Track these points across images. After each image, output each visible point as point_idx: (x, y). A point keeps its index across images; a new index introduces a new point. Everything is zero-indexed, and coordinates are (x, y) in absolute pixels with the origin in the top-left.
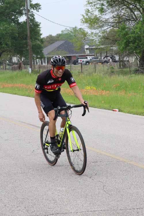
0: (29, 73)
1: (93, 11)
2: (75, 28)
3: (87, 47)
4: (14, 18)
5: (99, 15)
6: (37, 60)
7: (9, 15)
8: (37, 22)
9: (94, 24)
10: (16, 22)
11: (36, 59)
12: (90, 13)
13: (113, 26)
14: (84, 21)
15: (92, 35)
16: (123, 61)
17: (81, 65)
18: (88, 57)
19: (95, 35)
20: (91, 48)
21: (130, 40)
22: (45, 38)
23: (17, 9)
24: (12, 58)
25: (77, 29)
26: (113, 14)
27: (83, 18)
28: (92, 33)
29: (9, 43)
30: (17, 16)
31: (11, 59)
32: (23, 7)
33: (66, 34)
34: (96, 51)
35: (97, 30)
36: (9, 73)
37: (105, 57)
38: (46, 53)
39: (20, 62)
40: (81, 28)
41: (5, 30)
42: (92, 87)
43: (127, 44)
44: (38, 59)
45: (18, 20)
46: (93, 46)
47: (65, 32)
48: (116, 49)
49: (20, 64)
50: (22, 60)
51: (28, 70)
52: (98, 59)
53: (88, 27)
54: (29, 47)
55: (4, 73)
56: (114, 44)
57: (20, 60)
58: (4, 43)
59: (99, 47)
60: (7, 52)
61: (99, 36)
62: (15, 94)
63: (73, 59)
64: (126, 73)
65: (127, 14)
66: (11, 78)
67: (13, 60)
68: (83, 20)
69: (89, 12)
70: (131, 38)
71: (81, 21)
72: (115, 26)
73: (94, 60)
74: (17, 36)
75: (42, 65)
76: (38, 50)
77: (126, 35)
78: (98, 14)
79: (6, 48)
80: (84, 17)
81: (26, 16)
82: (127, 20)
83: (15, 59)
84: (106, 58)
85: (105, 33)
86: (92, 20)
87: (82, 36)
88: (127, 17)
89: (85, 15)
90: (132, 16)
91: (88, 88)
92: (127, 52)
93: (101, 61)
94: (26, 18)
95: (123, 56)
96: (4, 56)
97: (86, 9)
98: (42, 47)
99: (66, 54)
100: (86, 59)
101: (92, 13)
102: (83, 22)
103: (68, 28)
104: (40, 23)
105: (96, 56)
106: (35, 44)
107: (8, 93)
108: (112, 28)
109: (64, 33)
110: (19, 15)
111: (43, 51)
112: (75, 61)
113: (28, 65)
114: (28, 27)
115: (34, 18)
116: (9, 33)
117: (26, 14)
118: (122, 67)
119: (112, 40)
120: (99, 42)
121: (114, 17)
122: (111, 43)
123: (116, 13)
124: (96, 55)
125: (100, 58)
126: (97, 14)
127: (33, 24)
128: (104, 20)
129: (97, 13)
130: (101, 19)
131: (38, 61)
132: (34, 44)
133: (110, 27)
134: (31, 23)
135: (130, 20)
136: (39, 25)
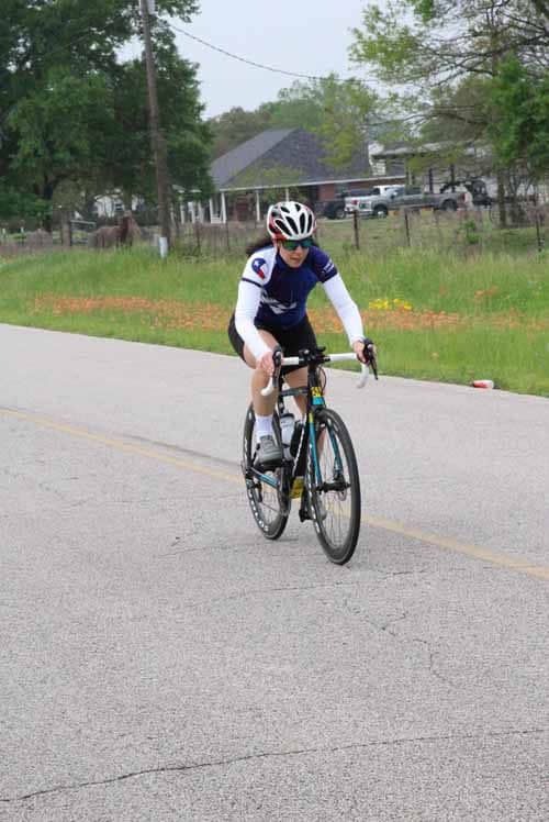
0: (159, 254)
1: (393, 15)
2: (332, 77)
3: (375, 149)
4: (98, 50)
5: (417, 28)
6: (190, 204)
7: (78, 38)
8: (183, 63)
9: (399, 61)
10: (106, 65)
11: (185, 202)
12: (384, 21)
13: (470, 69)
14: (362, 52)
15: (395, 104)
16: (512, 200)
17: (355, 220)
18: (382, 188)
19: (403, 104)
20: (390, 152)
21: (537, 119)
22: (218, 120)
23: (108, 13)
24: (93, 201)
25: (340, 83)
26: (472, 22)
27: (356, 40)
28: (395, 97)
29: (83, 145)
30: (108, 39)
31: (90, 204)
32: (130, 7)
33: (297, 104)
34: (412, 164)
35: (410, 84)
36: (84, 258)
37: (446, 187)
38: (223, 180)
39: (126, 215)
40: (352, 80)
41: (67, 95)
42: (396, 301)
43: (527, 131)
44: (191, 200)
45: (113, 55)
46: (400, 145)
47: (293, 96)
48: (484, 153)
49: (125, 220)
50: (134, 208)
51: (155, 245)
52: (421, 196)
53: (378, 76)
54: (155, 157)
55: (65, 256)
56: (479, 135)
57: (123, 207)
58: (61, 144)
59: (420, 149)
60: (75, 180)
61: (423, 107)
62: (110, 335)
63: (325, 199)
64: (524, 245)
65: (526, 19)
66: (94, 276)
67: (96, 208)
68: (356, 51)
69: (380, 19)
70: (542, 111)
71: (351, 52)
72: (479, 68)
73: (406, 197)
74: (113, 116)
75: (207, 224)
76: (189, 168)
77: (523, 100)
78: (416, 25)
79: (71, 162)
80: (360, 36)
81: (141, 39)
82: (526, 42)
83: (105, 206)
84: (449, 191)
85: (445, 95)
86: (390, 49)
87: (358, 110)
88: (525, 30)
89: (363, 29)
90: (544, 29)
91: (379, 306)
92: (529, 165)
93: (433, 200)
94: (143, 48)
95: (512, 181)
96: (65, 195)
97: (366, 8)
98: (207, 157)
99: (296, 179)
100: (373, 197)
101: (392, 21)
102: (359, 56)
103: (303, 81)
104: (197, 66)
105: (414, 183)
106: (181, 146)
107: (85, 332)
108: (469, 73)
109: (288, 101)
110: (116, 38)
111: (210, 169)
112: (331, 205)
113: (156, 224)
114: (151, 83)
115: (173, 48)
116: (80, 107)
117: (141, 32)
118: (509, 220)
119: (469, 122)
120: (422, 132)
121: (476, 34)
122: (465, 134)
123: (481, 18)
124: (413, 178)
125: (427, 189)
126: (411, 25)
127: (170, 68)
128: (438, 45)
129: (409, 20)
130: (424, 44)
131: (192, 211)
132: (176, 145)
133: (461, 73)
134: (163, 65)
135: (535, 41)
136: (194, 74)
